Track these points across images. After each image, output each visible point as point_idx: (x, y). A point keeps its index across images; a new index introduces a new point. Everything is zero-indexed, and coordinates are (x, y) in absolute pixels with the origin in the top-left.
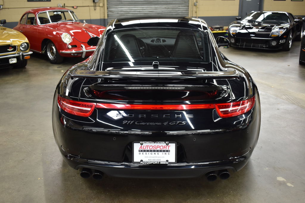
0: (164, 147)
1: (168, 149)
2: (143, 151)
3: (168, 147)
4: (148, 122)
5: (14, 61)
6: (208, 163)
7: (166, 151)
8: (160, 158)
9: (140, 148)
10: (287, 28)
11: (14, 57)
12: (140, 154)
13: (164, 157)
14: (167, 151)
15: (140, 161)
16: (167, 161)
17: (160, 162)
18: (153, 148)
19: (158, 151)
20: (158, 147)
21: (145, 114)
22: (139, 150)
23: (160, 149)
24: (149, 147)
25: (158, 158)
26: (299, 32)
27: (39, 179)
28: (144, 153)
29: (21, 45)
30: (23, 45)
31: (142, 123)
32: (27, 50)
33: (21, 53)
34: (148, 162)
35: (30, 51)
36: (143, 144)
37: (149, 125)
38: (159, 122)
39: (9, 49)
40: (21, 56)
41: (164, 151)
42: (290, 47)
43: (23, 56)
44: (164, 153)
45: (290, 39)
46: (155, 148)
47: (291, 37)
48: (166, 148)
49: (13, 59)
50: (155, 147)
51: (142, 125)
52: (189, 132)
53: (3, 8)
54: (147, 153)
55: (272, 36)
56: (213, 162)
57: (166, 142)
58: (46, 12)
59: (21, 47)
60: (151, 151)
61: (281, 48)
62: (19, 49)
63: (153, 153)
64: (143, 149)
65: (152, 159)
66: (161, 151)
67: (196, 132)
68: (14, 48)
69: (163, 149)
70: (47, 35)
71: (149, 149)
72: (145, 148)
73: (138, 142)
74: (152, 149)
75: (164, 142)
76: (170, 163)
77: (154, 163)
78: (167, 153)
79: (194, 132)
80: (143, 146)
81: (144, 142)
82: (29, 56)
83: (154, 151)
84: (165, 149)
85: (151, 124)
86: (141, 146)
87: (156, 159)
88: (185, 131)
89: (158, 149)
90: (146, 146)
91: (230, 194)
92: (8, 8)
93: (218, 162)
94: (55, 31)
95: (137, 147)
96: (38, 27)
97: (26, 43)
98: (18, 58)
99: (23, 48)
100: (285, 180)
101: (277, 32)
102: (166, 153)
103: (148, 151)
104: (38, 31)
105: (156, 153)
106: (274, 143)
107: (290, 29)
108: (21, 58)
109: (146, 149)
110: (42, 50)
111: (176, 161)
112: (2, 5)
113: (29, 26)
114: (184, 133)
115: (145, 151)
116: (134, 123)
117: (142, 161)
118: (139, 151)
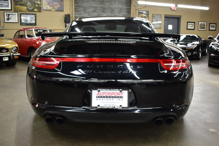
0: (118, 94)
1: (122, 95)
2: (100, 97)
3: (121, 94)
4: (104, 71)
5: (6, 59)
6: (152, 108)
7: (119, 97)
8: (114, 104)
9: (98, 94)
10: (197, 44)
11: (6, 56)
12: (97, 100)
13: (118, 103)
14: (121, 97)
15: (97, 106)
16: (121, 106)
17: (114, 107)
18: (109, 94)
19: (113, 97)
20: (113, 93)
21: (102, 65)
22: (97, 96)
23: (115, 95)
24: (105, 93)
25: (113, 104)
26: (205, 49)
27: (12, 129)
28: (101, 99)
29: (12, 48)
30: (14, 48)
31: (99, 72)
32: (16, 52)
33: (12, 54)
34: (104, 107)
35: (19, 53)
36: (100, 91)
37: (106, 73)
38: (114, 71)
39: (3, 50)
40: (12, 56)
41: (118, 97)
42: (200, 57)
43: (13, 56)
44: (118, 99)
45: (200, 52)
46: (110, 95)
47: (200, 50)
48: (120, 94)
49: (6, 58)
50: (110, 93)
51: (99, 73)
52: (135, 81)
53: (3, 29)
54: (104, 99)
55: (188, 49)
56: (156, 108)
57: (120, 90)
58: (32, 30)
59: (12, 50)
60: (107, 97)
61: (194, 57)
62: (11, 51)
63: (109, 99)
64: (100, 96)
65: (108, 104)
66: (115, 97)
67: (141, 81)
68: (7, 50)
69: (117, 96)
70: (32, 44)
71: (105, 95)
72: (101, 94)
73: (96, 89)
74: (108, 96)
75: (118, 89)
76: (123, 108)
77: (109, 107)
78: (121, 99)
79: (140, 81)
80: (100, 92)
81: (101, 89)
82: (18, 56)
83: (110, 97)
84: (119, 96)
85: (107, 72)
86: (99, 93)
87: (111, 104)
88: (132, 80)
89: (113, 95)
90: (103, 93)
91: (173, 141)
92: (7, 29)
93: (160, 108)
94: (38, 41)
95: (95, 93)
96: (25, 39)
97: (16, 47)
98: (9, 57)
99: (14, 51)
100: (216, 131)
101: (191, 47)
102: (119, 99)
103: (104, 97)
104: (25, 42)
105: (111, 99)
106: (201, 108)
107: (200, 45)
108: (12, 57)
109: (103, 96)
110: (28, 55)
111: (129, 106)
112: (3, 27)
113: (20, 39)
114: (132, 82)
115: (101, 97)
116: (92, 72)
117: (99, 106)
118: (97, 98)
